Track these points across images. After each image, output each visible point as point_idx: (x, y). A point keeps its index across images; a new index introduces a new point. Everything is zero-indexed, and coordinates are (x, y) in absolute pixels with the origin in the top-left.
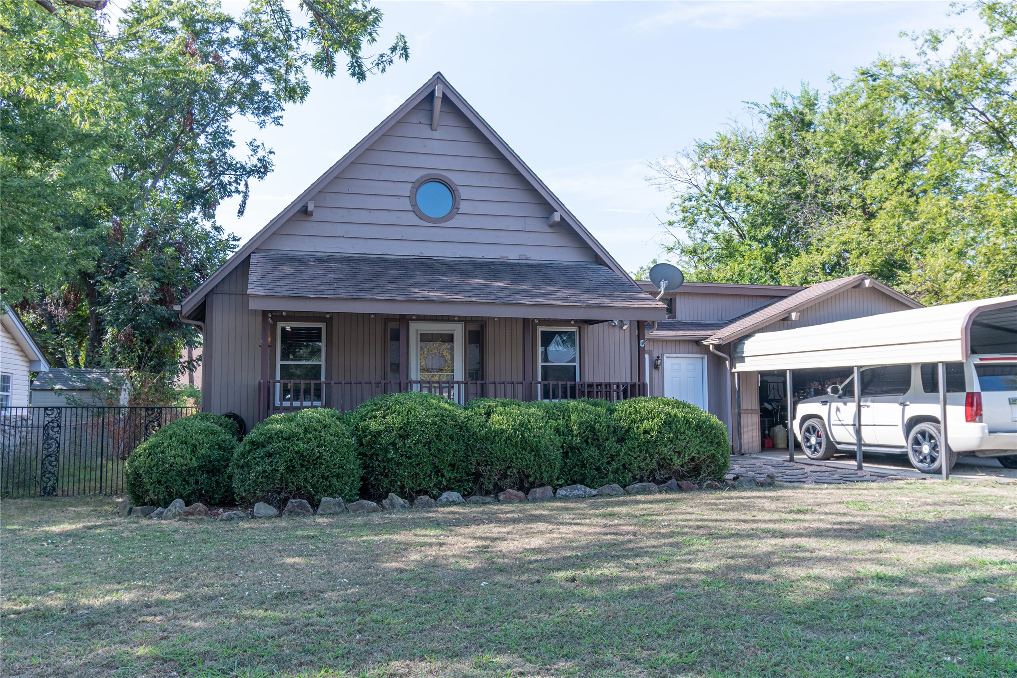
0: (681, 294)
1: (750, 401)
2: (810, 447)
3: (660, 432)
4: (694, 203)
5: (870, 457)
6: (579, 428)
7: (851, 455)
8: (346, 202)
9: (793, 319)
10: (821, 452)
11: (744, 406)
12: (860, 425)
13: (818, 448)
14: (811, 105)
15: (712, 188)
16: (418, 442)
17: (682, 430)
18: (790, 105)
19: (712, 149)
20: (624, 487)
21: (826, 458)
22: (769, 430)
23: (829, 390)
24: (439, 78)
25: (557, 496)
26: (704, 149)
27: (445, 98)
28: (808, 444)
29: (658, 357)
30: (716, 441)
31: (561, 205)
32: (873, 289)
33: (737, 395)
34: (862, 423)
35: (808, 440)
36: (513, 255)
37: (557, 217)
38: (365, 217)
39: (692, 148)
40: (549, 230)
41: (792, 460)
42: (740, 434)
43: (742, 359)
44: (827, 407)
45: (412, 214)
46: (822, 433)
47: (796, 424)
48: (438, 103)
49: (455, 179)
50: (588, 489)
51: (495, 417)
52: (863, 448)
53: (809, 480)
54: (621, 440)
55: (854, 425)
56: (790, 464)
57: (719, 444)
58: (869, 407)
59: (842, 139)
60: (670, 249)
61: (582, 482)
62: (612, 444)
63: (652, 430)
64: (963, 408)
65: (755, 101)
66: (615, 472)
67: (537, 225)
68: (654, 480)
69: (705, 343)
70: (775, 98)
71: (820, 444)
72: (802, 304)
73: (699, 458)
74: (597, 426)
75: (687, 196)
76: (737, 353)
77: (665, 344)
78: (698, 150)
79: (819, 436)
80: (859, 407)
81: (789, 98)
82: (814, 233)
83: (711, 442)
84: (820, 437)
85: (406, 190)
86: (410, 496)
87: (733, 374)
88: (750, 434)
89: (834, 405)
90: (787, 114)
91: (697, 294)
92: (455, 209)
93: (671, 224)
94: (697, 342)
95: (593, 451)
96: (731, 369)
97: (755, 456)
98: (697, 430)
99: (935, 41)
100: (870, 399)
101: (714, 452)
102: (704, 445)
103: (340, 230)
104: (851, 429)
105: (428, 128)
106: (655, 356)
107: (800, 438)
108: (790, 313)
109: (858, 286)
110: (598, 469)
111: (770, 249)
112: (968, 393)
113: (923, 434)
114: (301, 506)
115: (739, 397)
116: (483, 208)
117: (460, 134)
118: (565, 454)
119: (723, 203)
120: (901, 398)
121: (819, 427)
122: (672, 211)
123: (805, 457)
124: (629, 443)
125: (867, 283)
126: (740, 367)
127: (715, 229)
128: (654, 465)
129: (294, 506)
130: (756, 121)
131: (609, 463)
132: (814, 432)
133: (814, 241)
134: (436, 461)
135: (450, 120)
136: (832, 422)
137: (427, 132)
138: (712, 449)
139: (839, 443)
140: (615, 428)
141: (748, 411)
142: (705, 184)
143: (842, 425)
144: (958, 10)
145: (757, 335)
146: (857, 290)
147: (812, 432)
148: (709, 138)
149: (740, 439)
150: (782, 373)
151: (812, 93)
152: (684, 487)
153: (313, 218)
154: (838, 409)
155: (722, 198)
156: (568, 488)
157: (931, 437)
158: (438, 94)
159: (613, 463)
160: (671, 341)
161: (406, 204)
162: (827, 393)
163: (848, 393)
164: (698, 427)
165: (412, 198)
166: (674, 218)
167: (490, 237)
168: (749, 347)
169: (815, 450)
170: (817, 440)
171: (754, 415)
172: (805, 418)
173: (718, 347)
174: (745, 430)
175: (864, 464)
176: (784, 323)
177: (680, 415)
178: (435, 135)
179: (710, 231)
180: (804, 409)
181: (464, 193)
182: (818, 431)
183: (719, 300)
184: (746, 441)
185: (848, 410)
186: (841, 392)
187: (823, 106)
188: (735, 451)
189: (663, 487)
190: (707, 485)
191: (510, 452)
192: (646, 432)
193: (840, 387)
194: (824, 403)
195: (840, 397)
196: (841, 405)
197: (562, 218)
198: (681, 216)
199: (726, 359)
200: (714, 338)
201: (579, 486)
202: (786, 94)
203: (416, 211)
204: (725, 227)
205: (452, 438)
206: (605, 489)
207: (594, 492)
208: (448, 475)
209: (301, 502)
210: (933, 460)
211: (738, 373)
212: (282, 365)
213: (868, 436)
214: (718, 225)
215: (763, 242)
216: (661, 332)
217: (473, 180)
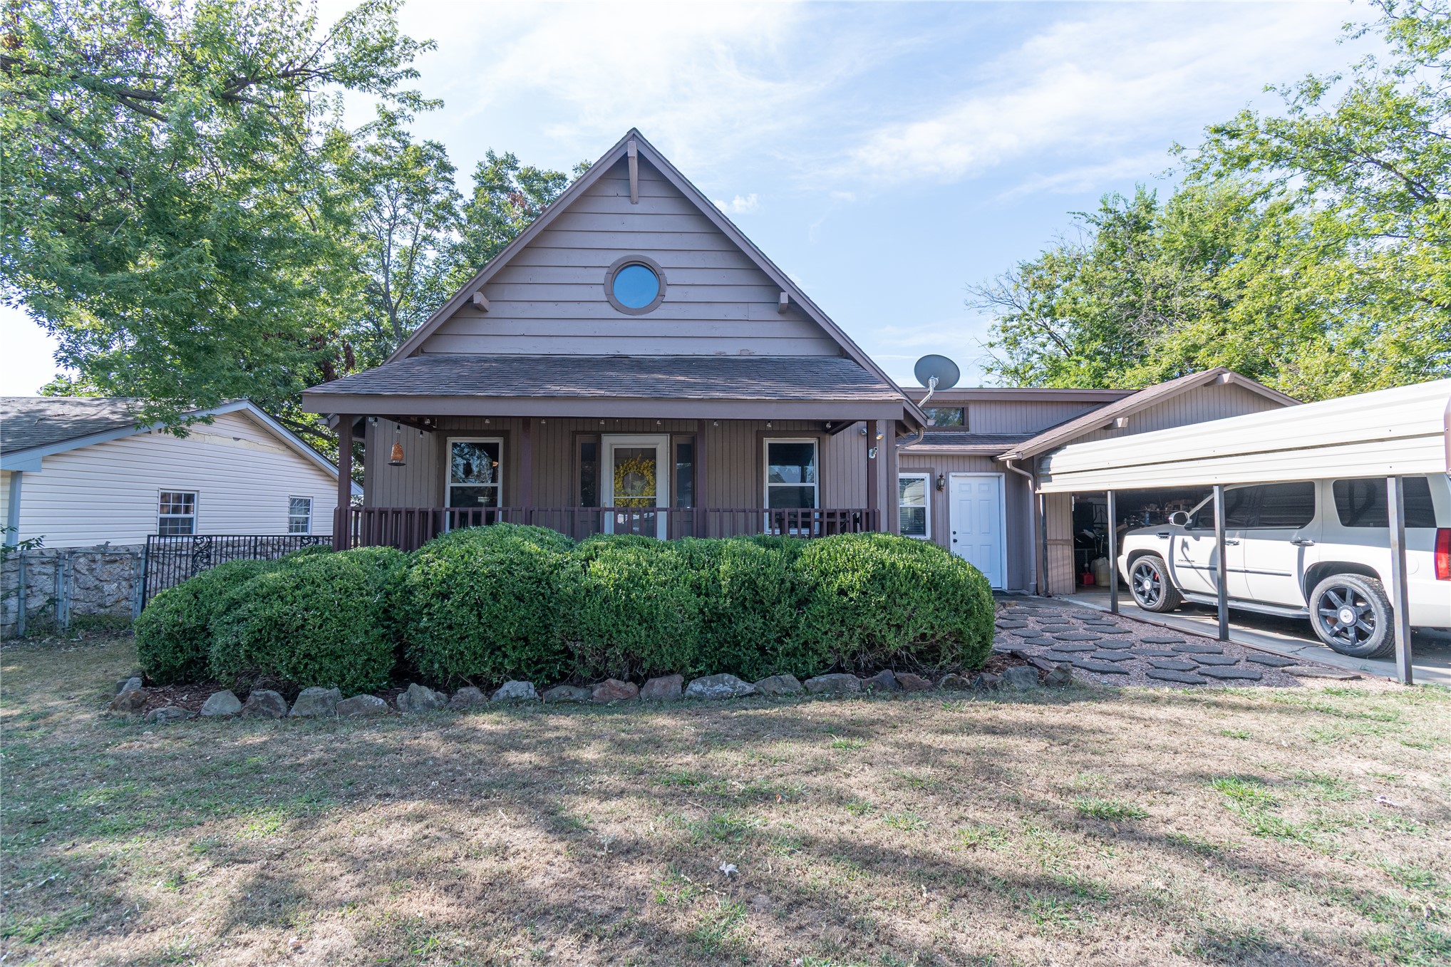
0: (975, 402)
1: (1061, 529)
2: (1143, 593)
3: (864, 593)
4: (1015, 323)
5: (1239, 616)
6: (731, 584)
7: (1209, 610)
8: (528, 293)
9: (1120, 425)
10: (1159, 602)
11: (1051, 535)
12: (1224, 570)
13: (1154, 595)
14: (1149, 208)
15: (1036, 306)
16: (463, 604)
17: (903, 589)
18: (1121, 208)
19: (1037, 270)
20: (801, 680)
21: (1167, 609)
22: (1089, 563)
23: (1171, 518)
24: (634, 134)
25: (688, 692)
26: (1027, 270)
27: (642, 159)
28: (1140, 589)
29: (941, 476)
30: (965, 607)
31: (790, 284)
32: (1233, 386)
33: (1042, 522)
34: (1228, 568)
35: (1140, 584)
36: (731, 350)
37: (784, 299)
38: (550, 310)
39: (1016, 271)
40: (779, 317)
41: (1115, 610)
42: (1046, 570)
43: (1048, 478)
44: (1168, 541)
45: (607, 304)
46: (1160, 576)
47: (1122, 561)
48: (634, 165)
49: (660, 260)
50: (740, 683)
51: (596, 566)
52: (1230, 603)
54: (802, 603)
55: (1212, 569)
56: (1112, 618)
57: (969, 613)
58: (1237, 544)
59: (1185, 234)
60: (990, 370)
61: (728, 669)
62: (783, 611)
63: (852, 588)
64: (1431, 555)
65: (1082, 211)
66: (790, 655)
67: (768, 313)
68: (857, 670)
69: (1001, 458)
70: (1104, 203)
71: (1158, 591)
72: (1132, 408)
73: (933, 636)
74: (760, 582)
75: (1008, 317)
76: (1042, 470)
77: (950, 461)
78: (1021, 271)
79: (1155, 580)
80: (1223, 543)
81: (1122, 202)
82: (1151, 344)
83: (956, 610)
84: (1158, 581)
85: (600, 276)
86: (447, 685)
87: (1037, 496)
88: (1061, 570)
89: (1179, 539)
90: (1119, 218)
91: (995, 402)
92: (660, 298)
93: (991, 345)
94: (992, 458)
95: (755, 622)
96: (1035, 490)
97: (1066, 599)
98: (930, 590)
99: (1315, 91)
100: (1238, 533)
101: (961, 626)
102: (943, 614)
103: (520, 327)
104: (1206, 573)
105: (627, 200)
106: (938, 474)
107: (1127, 579)
108: (1114, 419)
109: (1213, 383)
110: (761, 649)
111: (1098, 363)
112: (1439, 529)
113: (1341, 592)
114: (268, 701)
115: (1045, 524)
116: (694, 295)
117: (666, 205)
118: (707, 624)
119: (1048, 321)
120: (1296, 533)
121: (1155, 567)
122: (994, 333)
123: (1133, 603)
124: (817, 609)
125: (1226, 378)
126: (1046, 488)
127: (1041, 350)
128: (855, 645)
129: (257, 702)
130: (1084, 234)
131: (778, 640)
132: (1149, 573)
133: (1152, 351)
135: (652, 189)
136: (1176, 562)
137: (625, 205)
138: (957, 622)
139: (1187, 592)
140: (792, 583)
141: (1056, 542)
142: (1029, 301)
143: (1193, 567)
144: (1355, 32)
145: (1068, 447)
146: (1210, 388)
147: (1145, 573)
148: (1033, 257)
149: (1046, 576)
150: (1102, 495)
151: (1149, 194)
152: (906, 683)
153: (488, 315)
154: (1185, 545)
155: (1046, 315)
156: (708, 680)
157: (1357, 597)
158: (632, 153)
159: (787, 640)
160: (958, 457)
161: (600, 293)
162: (1167, 522)
163: (1203, 522)
164: (933, 585)
165: (609, 285)
166: (993, 340)
167: (704, 329)
168: (1058, 462)
169: (1150, 597)
170: (1152, 585)
171: (1066, 547)
172: (1135, 555)
173: (1017, 463)
174: (1054, 565)
175: (1230, 625)
176: (1108, 430)
177: (900, 565)
178: (637, 208)
179: (1035, 352)
180: (1133, 542)
181: (670, 277)
182: (1155, 574)
183: (1024, 408)
184: (1055, 579)
185: (1202, 547)
186: (1189, 521)
187: (1162, 202)
188: (1040, 591)
189: (870, 682)
190: (947, 681)
191: (606, 622)
192: (842, 592)
193: (1188, 515)
194: (1164, 535)
195: (1188, 528)
196: (1189, 539)
197: (789, 297)
198: (1003, 336)
199: (1028, 478)
200: (1013, 452)
201: (727, 676)
202: (1117, 196)
203: (612, 301)
204: (1051, 347)
205: (520, 599)
206: (770, 684)
207: (749, 688)
209: (267, 695)
210: (1362, 635)
211: (1044, 495)
212: (452, 488)
213: (1236, 586)
214: (1044, 345)
215: (1091, 358)
216: (945, 447)
217: (683, 260)
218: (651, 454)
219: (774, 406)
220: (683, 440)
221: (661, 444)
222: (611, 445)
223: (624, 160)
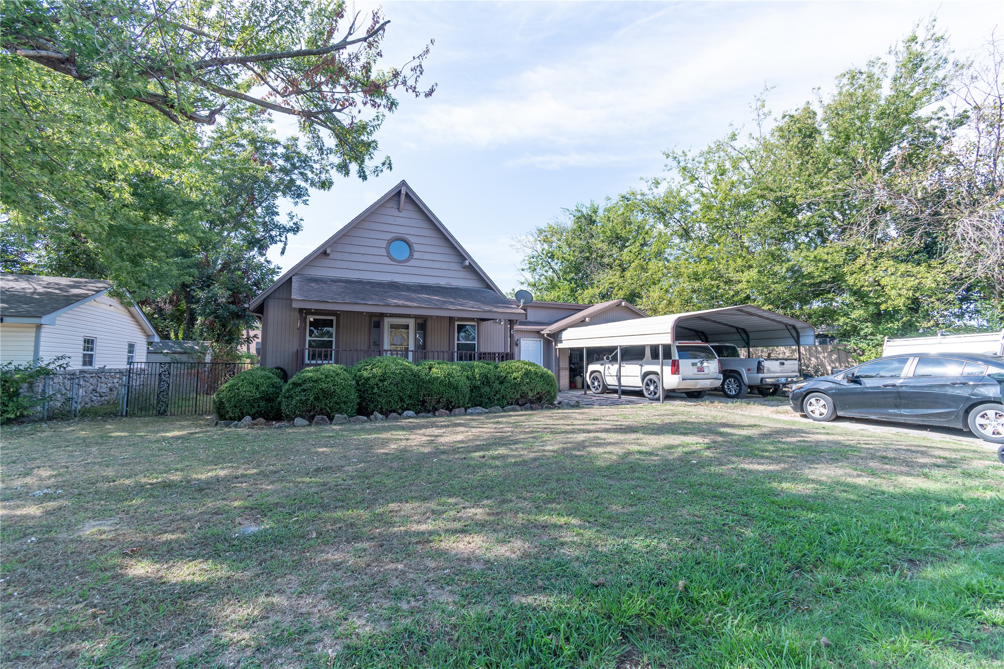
0: (531, 306)
1: (565, 364)
2: (594, 387)
3: (522, 379)
4: (535, 260)
5: (625, 393)
6: (479, 376)
7: (615, 391)
8: (349, 249)
9: (587, 321)
10: (600, 390)
11: (561, 366)
14: (595, 212)
15: (544, 252)
16: (391, 383)
17: (533, 378)
18: (584, 211)
19: (544, 232)
20: (503, 408)
21: (602, 393)
22: (573, 379)
23: (605, 358)
24: (403, 183)
25: (467, 412)
26: (541, 231)
27: (407, 194)
29: (520, 340)
30: (550, 383)
31: (470, 257)
32: (626, 307)
33: (558, 360)
34: (621, 375)
35: (594, 384)
36: (443, 282)
37: (467, 263)
38: (360, 258)
39: (535, 231)
40: (463, 270)
41: (585, 394)
42: (559, 380)
43: (561, 342)
44: (603, 367)
45: (387, 258)
46: (601, 380)
47: (588, 375)
48: (403, 197)
49: (412, 239)
50: (484, 409)
51: (434, 370)
52: (621, 388)
53: (596, 404)
54: (501, 383)
55: (617, 376)
56: (585, 396)
57: (552, 385)
58: (624, 367)
59: (610, 230)
60: (522, 283)
61: (480, 405)
62: (496, 385)
63: (518, 377)
64: (670, 368)
65: (567, 208)
66: (498, 400)
67: (455, 266)
68: (518, 404)
69: (542, 332)
70: (577, 207)
71: (599, 386)
72: (591, 314)
73: (541, 392)
74: (489, 375)
75: (531, 256)
76: (559, 338)
77: (522, 333)
78: (537, 232)
79: (599, 382)
80: (620, 366)
81: (584, 207)
82: (595, 278)
85: (384, 244)
86: (386, 413)
87: (556, 349)
88: (564, 380)
89: (607, 366)
90: (584, 216)
91: (538, 307)
92: (411, 255)
93: (523, 270)
94: (538, 332)
95: (487, 389)
96: (555, 346)
97: (566, 392)
98: (541, 378)
99: (657, 183)
100: (625, 363)
102: (545, 385)
103: (345, 265)
104: (615, 378)
105: (397, 210)
106: (516, 339)
107: (589, 383)
108: (585, 318)
109: (619, 305)
110: (489, 398)
111: (573, 285)
112: (673, 360)
113: (651, 380)
114: (323, 419)
116: (426, 256)
117: (415, 215)
118: (472, 391)
119: (550, 260)
120: (640, 362)
121: (599, 377)
122: (524, 263)
123: (591, 391)
124: (506, 385)
125: (623, 304)
126: (560, 346)
127: (545, 274)
128: (518, 396)
129: (318, 420)
130: (567, 218)
131: (495, 395)
133: (596, 282)
134: (401, 394)
135: (409, 207)
136: (606, 374)
137: (396, 213)
138: (548, 388)
139: (609, 385)
140: (498, 376)
141: (563, 369)
142: (541, 250)
143: (611, 376)
144: (668, 168)
145: (568, 329)
146: (618, 307)
147: (596, 379)
148: (543, 226)
150: (582, 348)
151: (596, 206)
152: (534, 407)
153: (329, 257)
154: (609, 368)
155: (549, 258)
156: (473, 409)
157: (655, 382)
158: (403, 192)
159: (497, 395)
160: (525, 331)
161: (383, 251)
162: (603, 359)
163: (614, 359)
164: (542, 376)
165: (387, 249)
167: (431, 272)
168: (565, 335)
169: (597, 389)
170: (598, 384)
171: (566, 371)
172: (592, 372)
173: (548, 335)
174: (562, 378)
175: (622, 396)
176: (582, 323)
177: (532, 370)
178: (401, 214)
179: (543, 275)
180: (592, 367)
181: (416, 247)
182: (599, 379)
183: (548, 310)
184: (562, 384)
185: (614, 368)
186: (610, 359)
187: (601, 213)
189: (523, 408)
190: (546, 407)
191: (442, 389)
192: (514, 379)
193: (610, 357)
194: (602, 364)
195: (610, 362)
196: (610, 366)
197: (470, 263)
198: (528, 266)
199: (553, 341)
200: (547, 330)
201: (479, 407)
202: (583, 205)
203: (389, 256)
204: (550, 273)
205: (410, 381)
206: (493, 409)
207: (487, 411)
208: (407, 402)
209: (323, 417)
210: (655, 393)
211: (559, 348)
212: (309, 341)
213: (624, 382)
214: (547, 271)
215: (570, 281)
216: (519, 327)
217: (422, 241)
218: (407, 327)
220: (420, 321)
221: (411, 323)
222: (388, 322)
223: (399, 193)
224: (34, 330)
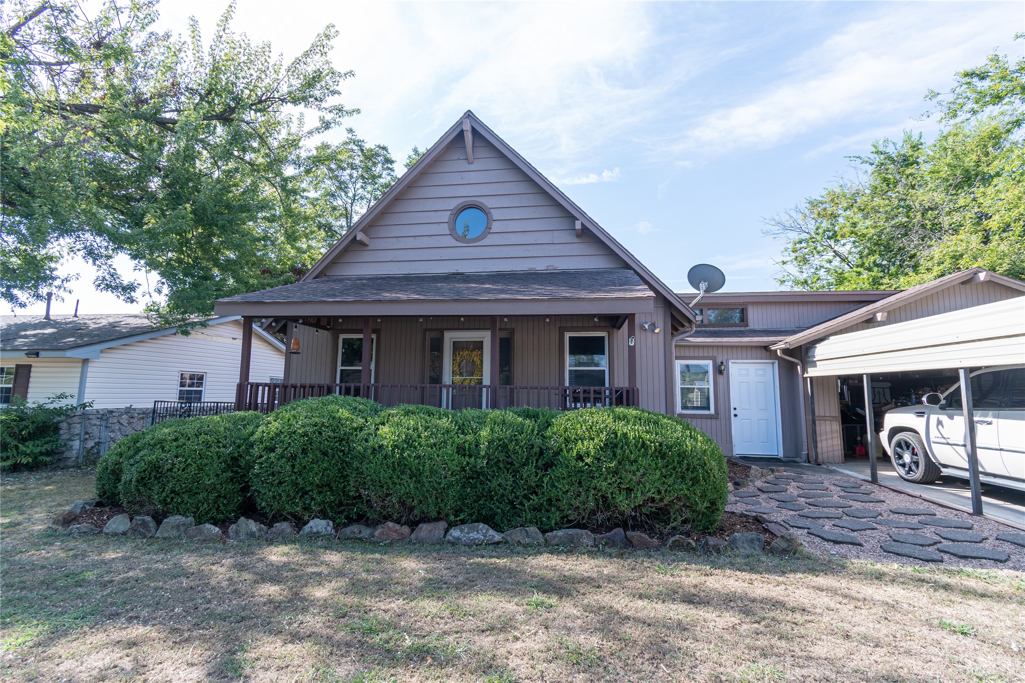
0: (753, 303)
1: (829, 407)
2: (903, 465)
3: (599, 459)
4: (803, 245)
6: (489, 448)
7: (963, 483)
8: (395, 231)
9: (879, 320)
10: (918, 474)
11: (820, 412)
12: (974, 447)
13: (914, 468)
14: (915, 147)
15: (821, 231)
17: (632, 457)
18: (891, 150)
19: (822, 204)
20: (544, 532)
21: (924, 481)
22: (861, 437)
23: (924, 399)
24: (469, 115)
25: (449, 537)
26: (813, 204)
27: (474, 130)
28: (901, 462)
29: (722, 363)
30: (690, 475)
31: (583, 214)
32: (989, 283)
33: (811, 401)
34: (978, 445)
35: (900, 457)
36: (540, 266)
37: (578, 226)
38: (411, 243)
39: (804, 206)
40: (576, 240)
41: (874, 480)
42: (815, 442)
43: (814, 364)
44: (923, 420)
45: (450, 237)
46: (919, 450)
47: (884, 436)
48: (469, 137)
49: (488, 203)
50: (492, 532)
51: (384, 430)
52: (982, 478)
54: (549, 465)
55: (965, 446)
56: (870, 487)
57: (695, 481)
58: (990, 423)
59: (949, 165)
60: (783, 282)
61: (485, 521)
63: (588, 454)
65: (857, 155)
66: (537, 509)
67: (567, 237)
69: (773, 348)
70: (875, 147)
71: (917, 464)
72: (891, 304)
73: (661, 500)
75: (797, 240)
76: (809, 357)
77: (729, 350)
78: (808, 206)
79: (914, 453)
80: (972, 422)
81: (891, 145)
83: (683, 478)
84: (916, 455)
85: (446, 216)
87: (805, 379)
88: (830, 442)
89: (934, 418)
90: (890, 158)
91: (771, 303)
92: (488, 229)
93: (784, 263)
94: (766, 348)
95: (506, 480)
96: (803, 374)
97: (834, 468)
98: (657, 457)
100: (991, 413)
101: (686, 492)
102: (670, 481)
103: (389, 256)
104: (961, 450)
105: (465, 163)
106: (719, 361)
107: (890, 452)
108: (874, 314)
109: (969, 280)
111: (876, 273)
114: (144, 524)
115: (813, 403)
116: (513, 226)
117: (494, 163)
119: (832, 242)
121: (913, 442)
122: (786, 253)
123: (895, 474)
124: (560, 471)
125: (982, 276)
126: (812, 372)
127: (828, 265)
129: (137, 524)
130: (860, 173)
131: (526, 497)
132: (908, 448)
133: (924, 262)
134: (300, 480)
135: (483, 153)
136: (932, 439)
137: (464, 166)
139: (945, 466)
140: (541, 448)
141: (824, 418)
142: (814, 228)
143: (948, 444)
145: (831, 338)
146: (968, 286)
147: (905, 448)
148: (818, 194)
149: (816, 447)
150: (860, 377)
151: (915, 137)
152: (635, 542)
153: (369, 248)
154: (939, 423)
155: (830, 238)
156: (465, 528)
158: (467, 127)
159: (533, 497)
160: (737, 347)
161: (445, 229)
162: (921, 403)
163: (953, 403)
164: (661, 453)
165: (452, 222)
166: (785, 259)
167: (520, 251)
168: (820, 351)
169: (910, 470)
170: (912, 458)
171: (834, 423)
172: (895, 431)
173: (786, 351)
174: (823, 437)
175: (984, 498)
176: (870, 322)
177: (631, 435)
178: (472, 167)
179: (822, 267)
180: (892, 419)
181: (496, 214)
182: (913, 449)
183: (796, 308)
184: (825, 450)
185: (953, 426)
186: (943, 402)
188: (811, 460)
189: (602, 539)
190: (674, 542)
191: (384, 475)
192: (580, 458)
193: (942, 397)
194: (920, 414)
195: (943, 408)
196: (944, 418)
197: (582, 224)
198: (793, 255)
199: (797, 364)
200: (782, 343)
201: (481, 525)
202: (886, 141)
203: (453, 233)
204: (837, 262)
205: (325, 454)
206: (517, 535)
207: (498, 537)
209: (143, 520)
211: (811, 378)
212: (342, 370)
213: (989, 462)
214: (830, 262)
215: (869, 269)
216: (725, 339)
217: (505, 202)
218: (479, 346)
219: (546, 304)
220: (504, 335)
221: (485, 337)
222: (451, 338)
223: (461, 134)
224: (80, 365)
